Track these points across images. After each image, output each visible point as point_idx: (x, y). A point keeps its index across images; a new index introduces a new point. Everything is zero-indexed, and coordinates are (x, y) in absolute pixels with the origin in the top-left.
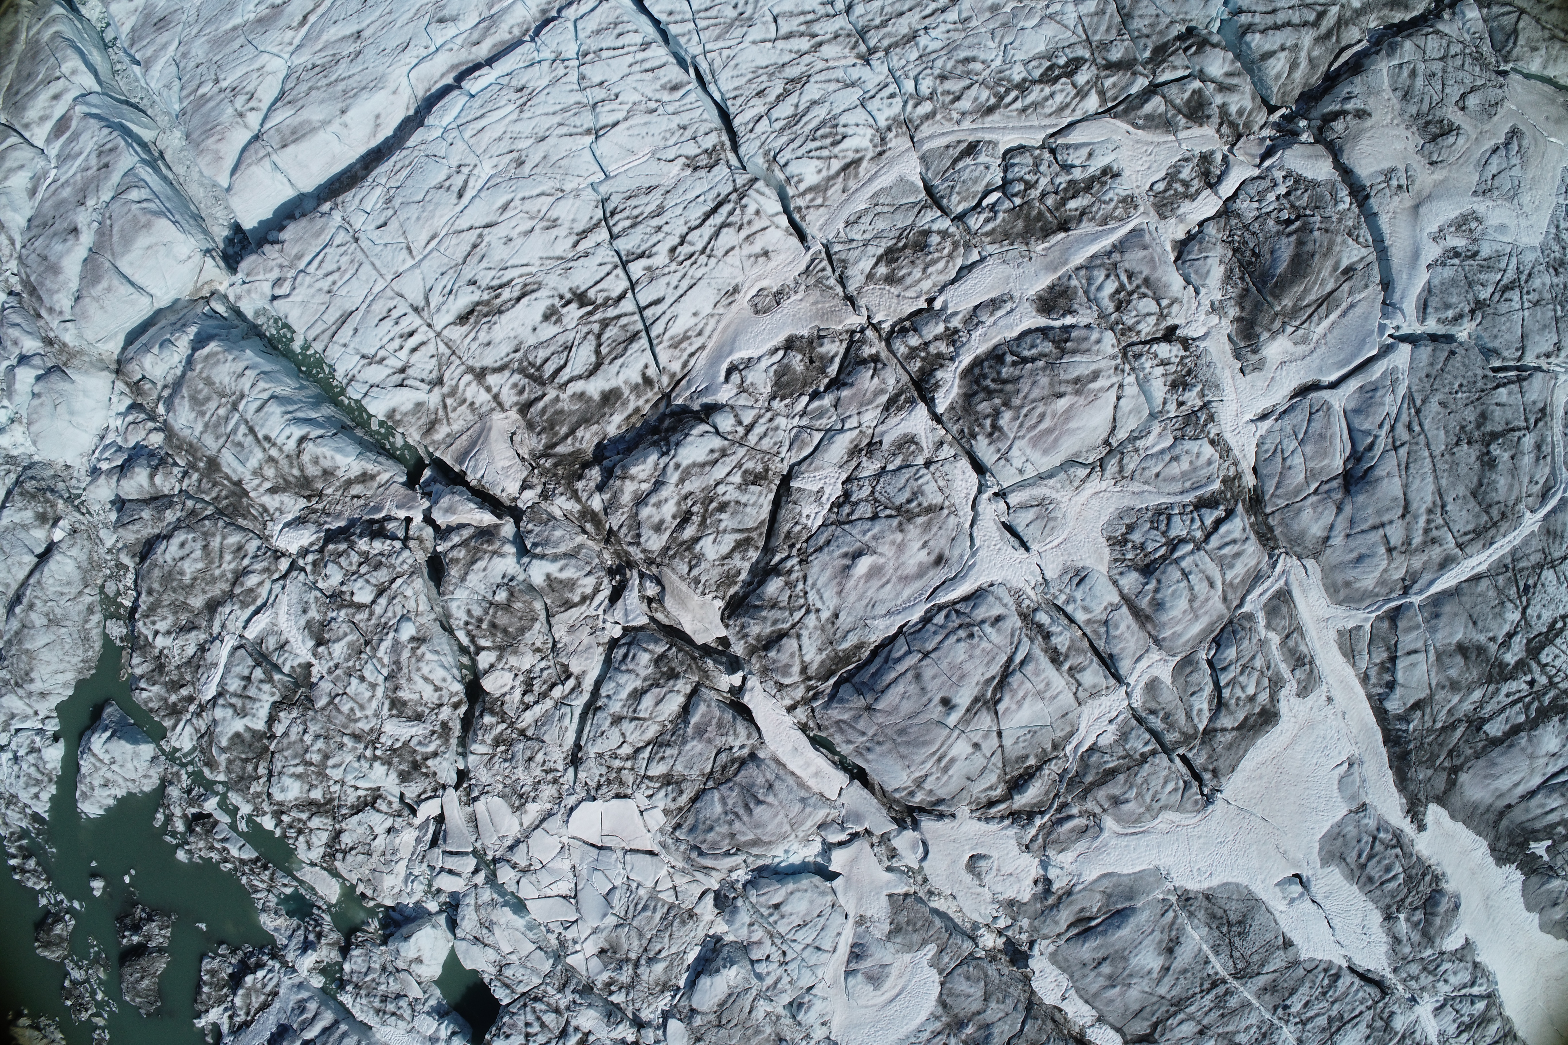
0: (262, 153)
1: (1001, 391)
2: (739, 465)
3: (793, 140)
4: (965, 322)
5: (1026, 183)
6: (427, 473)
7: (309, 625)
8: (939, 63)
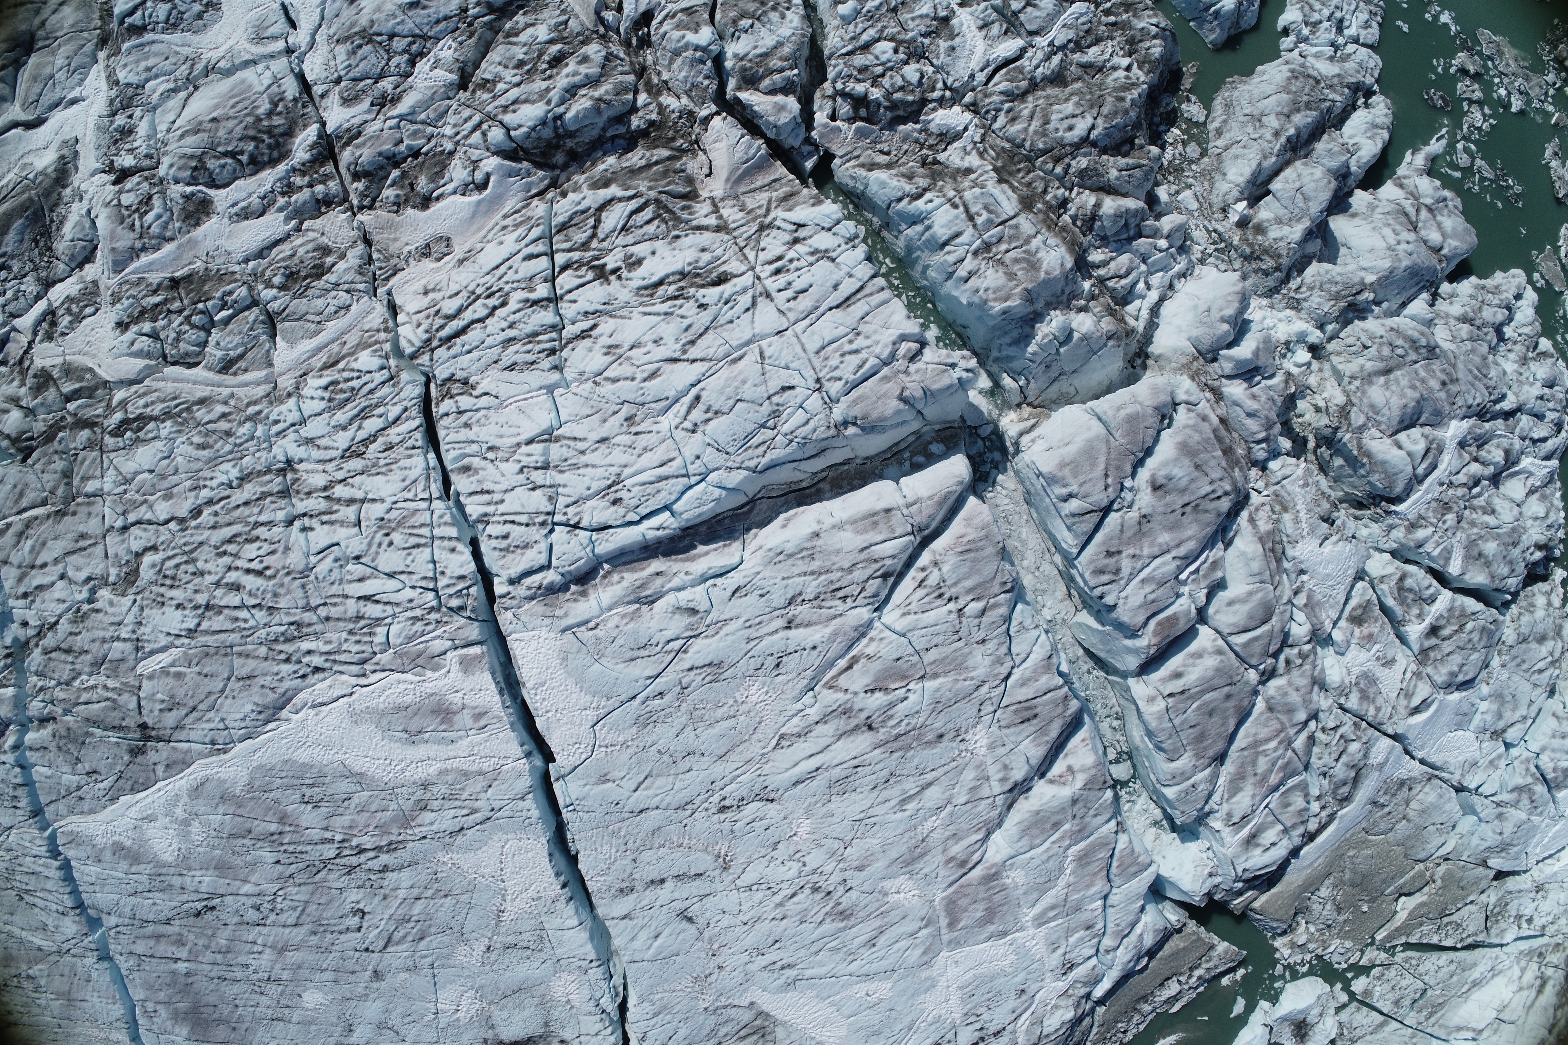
0: (914, 508)
1: (260, 131)
2: (495, 98)
3: (371, 392)
4: (275, 201)
5: (189, 323)
6: (809, 164)
7: (952, 36)
8: (228, 448)
